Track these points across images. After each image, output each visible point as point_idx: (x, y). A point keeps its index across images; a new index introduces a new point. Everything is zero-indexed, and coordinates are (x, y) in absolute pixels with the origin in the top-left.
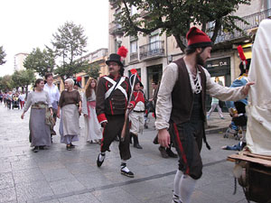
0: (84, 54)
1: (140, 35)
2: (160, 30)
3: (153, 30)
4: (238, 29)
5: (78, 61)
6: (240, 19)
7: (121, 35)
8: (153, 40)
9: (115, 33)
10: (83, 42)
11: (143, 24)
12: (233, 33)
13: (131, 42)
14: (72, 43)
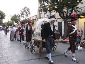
0: (30, 17)
1: (48, 12)
2: (54, 11)
3: (52, 10)
5: (28, 19)
6: (79, 8)
7: (42, 11)
8: (51, 13)
9: (40, 11)
10: (30, 13)
11: (49, 9)
12: (77, 12)
13: (45, 14)
14: (26, 13)
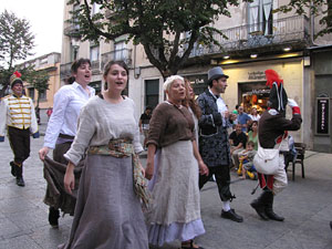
1: (102, 40)
2: (126, 36)
3: (118, 35)
4: (216, 43)
5: (21, 65)
6: (218, 32)
7: (78, 37)
8: (119, 47)
9: (72, 35)
10: (28, 42)
11: (106, 27)
13: (91, 48)
14: (12, 43)
